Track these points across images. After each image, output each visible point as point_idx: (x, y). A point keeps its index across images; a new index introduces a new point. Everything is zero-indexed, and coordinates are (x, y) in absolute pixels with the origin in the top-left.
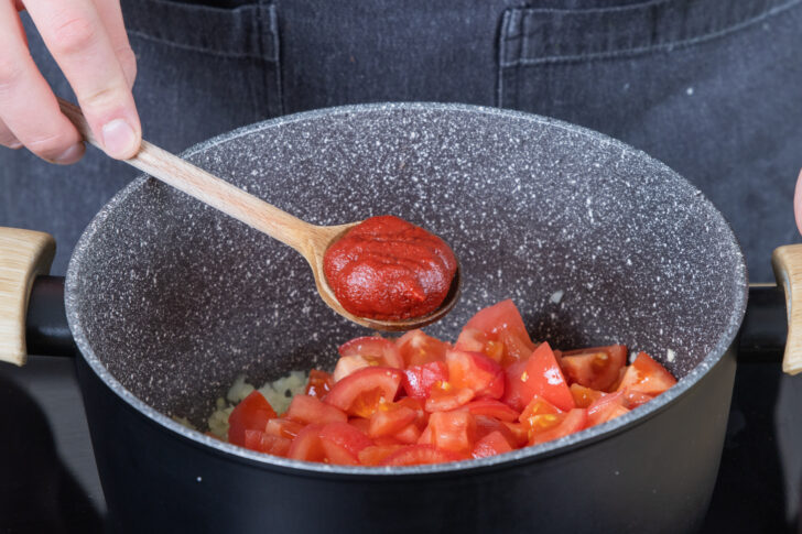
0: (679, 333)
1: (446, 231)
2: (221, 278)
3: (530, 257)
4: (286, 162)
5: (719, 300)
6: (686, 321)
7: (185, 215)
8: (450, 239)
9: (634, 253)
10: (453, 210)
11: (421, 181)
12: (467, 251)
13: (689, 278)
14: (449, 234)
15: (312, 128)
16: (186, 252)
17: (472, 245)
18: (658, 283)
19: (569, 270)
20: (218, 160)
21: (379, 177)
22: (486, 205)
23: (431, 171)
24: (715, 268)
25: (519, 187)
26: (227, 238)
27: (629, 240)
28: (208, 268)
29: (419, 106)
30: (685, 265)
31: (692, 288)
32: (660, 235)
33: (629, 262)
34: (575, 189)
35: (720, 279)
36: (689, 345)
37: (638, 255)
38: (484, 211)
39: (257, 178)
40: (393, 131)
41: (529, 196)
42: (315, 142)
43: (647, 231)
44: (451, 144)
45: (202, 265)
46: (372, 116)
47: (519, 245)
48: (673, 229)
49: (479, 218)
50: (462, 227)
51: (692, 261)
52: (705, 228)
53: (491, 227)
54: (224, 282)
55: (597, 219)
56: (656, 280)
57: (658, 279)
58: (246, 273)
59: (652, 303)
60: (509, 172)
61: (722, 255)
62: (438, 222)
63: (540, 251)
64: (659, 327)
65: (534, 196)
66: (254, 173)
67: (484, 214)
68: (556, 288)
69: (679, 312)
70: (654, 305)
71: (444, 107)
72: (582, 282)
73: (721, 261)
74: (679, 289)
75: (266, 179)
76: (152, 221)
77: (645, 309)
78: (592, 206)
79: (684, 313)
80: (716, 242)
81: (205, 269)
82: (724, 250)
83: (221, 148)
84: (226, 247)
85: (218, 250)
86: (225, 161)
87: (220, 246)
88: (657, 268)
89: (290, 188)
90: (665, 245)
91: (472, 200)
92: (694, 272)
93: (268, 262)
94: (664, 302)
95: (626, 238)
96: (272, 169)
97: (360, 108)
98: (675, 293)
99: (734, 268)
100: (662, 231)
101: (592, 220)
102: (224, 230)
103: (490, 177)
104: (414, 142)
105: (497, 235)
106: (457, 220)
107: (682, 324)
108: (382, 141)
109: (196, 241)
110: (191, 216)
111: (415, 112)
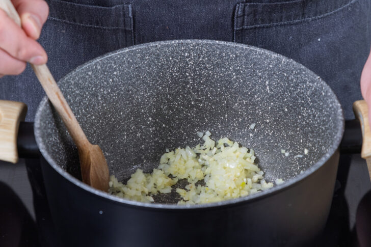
0: (310, 141)
1: (202, 98)
2: (101, 121)
3: (240, 108)
4: (129, 68)
5: (329, 126)
6: (313, 136)
7: (85, 93)
8: (203, 101)
9: (288, 105)
10: (205, 88)
11: (190, 75)
12: (211, 106)
13: (314, 116)
14: (203, 99)
15: (141, 52)
16: (85, 110)
17: (214, 104)
18: (299, 119)
19: (258, 114)
20: (99, 67)
21: (171, 74)
22: (220, 85)
23: (195, 70)
24: (327, 111)
25: (235, 77)
26: (103, 103)
27: (286, 100)
28: (95, 116)
29: (189, 41)
30: (313, 111)
31: (316, 120)
32: (301, 97)
33: (286, 110)
34: (260, 77)
35: (330, 117)
36: (315, 147)
37: (290, 106)
38: (219, 88)
39: (116, 75)
40: (178, 53)
41: (240, 81)
42: (142, 59)
43: (294, 96)
44: (203, 58)
45: (92, 116)
46: (168, 46)
47: (235, 103)
48: (307, 94)
49: (217, 91)
50: (209, 95)
51: (316, 108)
52: (322, 93)
53: (222, 95)
54: (102, 123)
55: (271, 90)
56: (299, 118)
57: (300, 117)
58: (111, 119)
59: (297, 128)
60: (230, 70)
61: (331, 106)
62: (198, 94)
63: (245, 105)
64: (301, 139)
65: (242, 81)
66: (115, 73)
67: (219, 90)
68: (253, 122)
69: (310, 132)
70: (298, 129)
71: (200, 41)
72: (265, 119)
73: (330, 108)
74: (310, 121)
75: (120, 76)
76: (70, 96)
77: (293, 131)
78: (268, 85)
79: (312, 132)
80: (328, 100)
81: (93, 117)
82: (331, 103)
83: (100, 62)
84: (103, 107)
85: (99, 108)
86: (102, 68)
87: (100, 107)
88: (299, 112)
89: (131, 80)
90: (303, 102)
91: (213, 83)
92: (317, 113)
93: (122, 113)
94: (303, 127)
95: (284, 99)
96: (123, 71)
97: (163, 43)
98: (308, 123)
99: (337, 112)
100: (302, 95)
101: (269, 91)
102: (102, 99)
103: (221, 73)
104: (187, 57)
105: (225, 99)
106: (206, 93)
107: (311, 137)
108: (173, 58)
109: (90, 104)
110: (87, 93)
111: (187, 44)
